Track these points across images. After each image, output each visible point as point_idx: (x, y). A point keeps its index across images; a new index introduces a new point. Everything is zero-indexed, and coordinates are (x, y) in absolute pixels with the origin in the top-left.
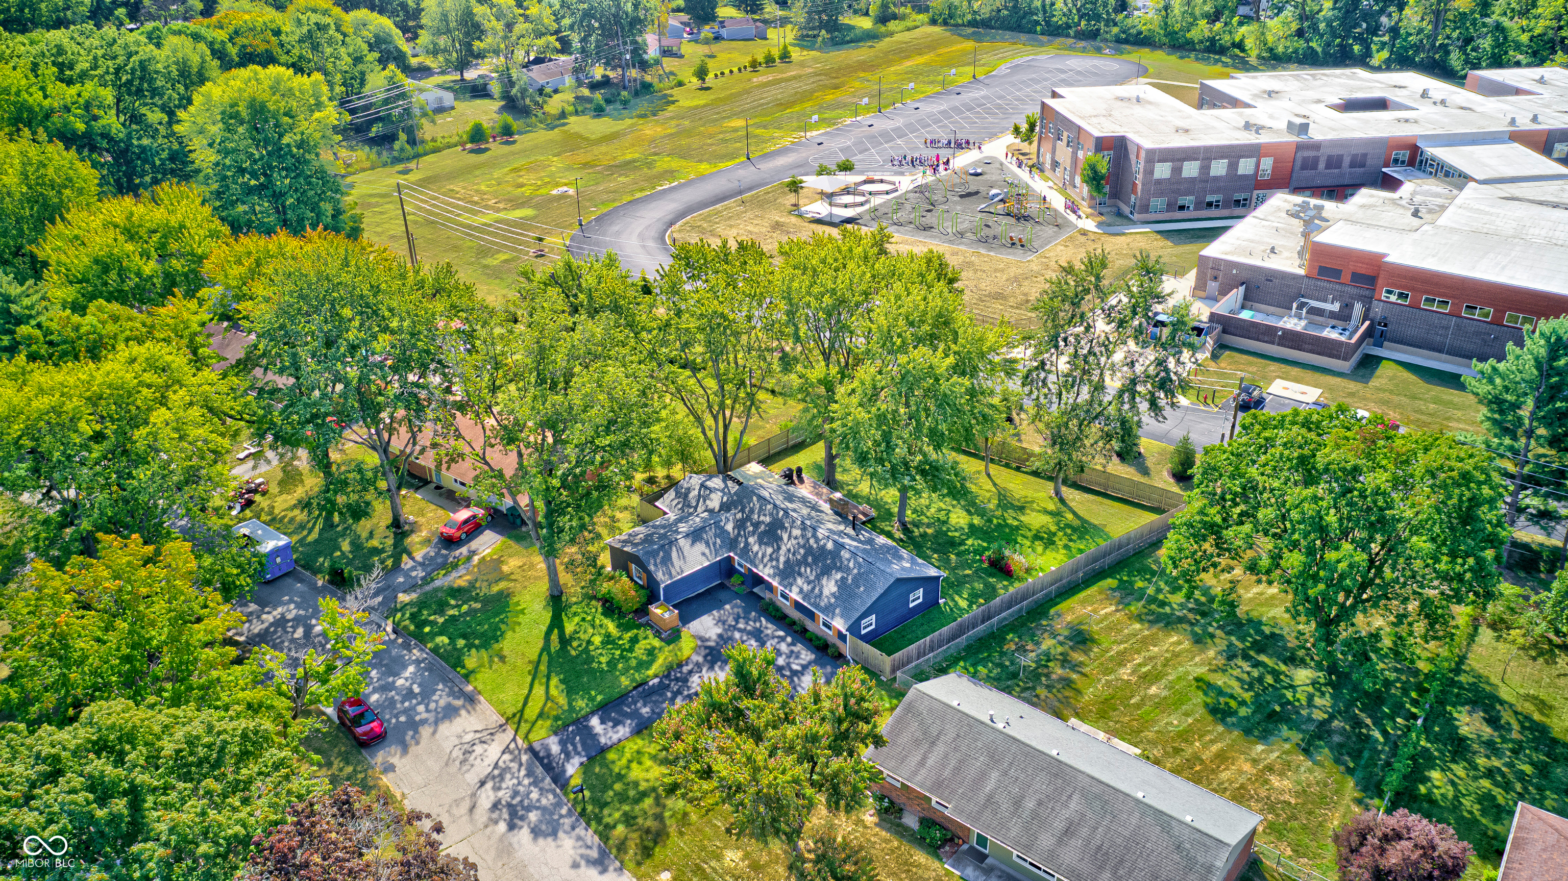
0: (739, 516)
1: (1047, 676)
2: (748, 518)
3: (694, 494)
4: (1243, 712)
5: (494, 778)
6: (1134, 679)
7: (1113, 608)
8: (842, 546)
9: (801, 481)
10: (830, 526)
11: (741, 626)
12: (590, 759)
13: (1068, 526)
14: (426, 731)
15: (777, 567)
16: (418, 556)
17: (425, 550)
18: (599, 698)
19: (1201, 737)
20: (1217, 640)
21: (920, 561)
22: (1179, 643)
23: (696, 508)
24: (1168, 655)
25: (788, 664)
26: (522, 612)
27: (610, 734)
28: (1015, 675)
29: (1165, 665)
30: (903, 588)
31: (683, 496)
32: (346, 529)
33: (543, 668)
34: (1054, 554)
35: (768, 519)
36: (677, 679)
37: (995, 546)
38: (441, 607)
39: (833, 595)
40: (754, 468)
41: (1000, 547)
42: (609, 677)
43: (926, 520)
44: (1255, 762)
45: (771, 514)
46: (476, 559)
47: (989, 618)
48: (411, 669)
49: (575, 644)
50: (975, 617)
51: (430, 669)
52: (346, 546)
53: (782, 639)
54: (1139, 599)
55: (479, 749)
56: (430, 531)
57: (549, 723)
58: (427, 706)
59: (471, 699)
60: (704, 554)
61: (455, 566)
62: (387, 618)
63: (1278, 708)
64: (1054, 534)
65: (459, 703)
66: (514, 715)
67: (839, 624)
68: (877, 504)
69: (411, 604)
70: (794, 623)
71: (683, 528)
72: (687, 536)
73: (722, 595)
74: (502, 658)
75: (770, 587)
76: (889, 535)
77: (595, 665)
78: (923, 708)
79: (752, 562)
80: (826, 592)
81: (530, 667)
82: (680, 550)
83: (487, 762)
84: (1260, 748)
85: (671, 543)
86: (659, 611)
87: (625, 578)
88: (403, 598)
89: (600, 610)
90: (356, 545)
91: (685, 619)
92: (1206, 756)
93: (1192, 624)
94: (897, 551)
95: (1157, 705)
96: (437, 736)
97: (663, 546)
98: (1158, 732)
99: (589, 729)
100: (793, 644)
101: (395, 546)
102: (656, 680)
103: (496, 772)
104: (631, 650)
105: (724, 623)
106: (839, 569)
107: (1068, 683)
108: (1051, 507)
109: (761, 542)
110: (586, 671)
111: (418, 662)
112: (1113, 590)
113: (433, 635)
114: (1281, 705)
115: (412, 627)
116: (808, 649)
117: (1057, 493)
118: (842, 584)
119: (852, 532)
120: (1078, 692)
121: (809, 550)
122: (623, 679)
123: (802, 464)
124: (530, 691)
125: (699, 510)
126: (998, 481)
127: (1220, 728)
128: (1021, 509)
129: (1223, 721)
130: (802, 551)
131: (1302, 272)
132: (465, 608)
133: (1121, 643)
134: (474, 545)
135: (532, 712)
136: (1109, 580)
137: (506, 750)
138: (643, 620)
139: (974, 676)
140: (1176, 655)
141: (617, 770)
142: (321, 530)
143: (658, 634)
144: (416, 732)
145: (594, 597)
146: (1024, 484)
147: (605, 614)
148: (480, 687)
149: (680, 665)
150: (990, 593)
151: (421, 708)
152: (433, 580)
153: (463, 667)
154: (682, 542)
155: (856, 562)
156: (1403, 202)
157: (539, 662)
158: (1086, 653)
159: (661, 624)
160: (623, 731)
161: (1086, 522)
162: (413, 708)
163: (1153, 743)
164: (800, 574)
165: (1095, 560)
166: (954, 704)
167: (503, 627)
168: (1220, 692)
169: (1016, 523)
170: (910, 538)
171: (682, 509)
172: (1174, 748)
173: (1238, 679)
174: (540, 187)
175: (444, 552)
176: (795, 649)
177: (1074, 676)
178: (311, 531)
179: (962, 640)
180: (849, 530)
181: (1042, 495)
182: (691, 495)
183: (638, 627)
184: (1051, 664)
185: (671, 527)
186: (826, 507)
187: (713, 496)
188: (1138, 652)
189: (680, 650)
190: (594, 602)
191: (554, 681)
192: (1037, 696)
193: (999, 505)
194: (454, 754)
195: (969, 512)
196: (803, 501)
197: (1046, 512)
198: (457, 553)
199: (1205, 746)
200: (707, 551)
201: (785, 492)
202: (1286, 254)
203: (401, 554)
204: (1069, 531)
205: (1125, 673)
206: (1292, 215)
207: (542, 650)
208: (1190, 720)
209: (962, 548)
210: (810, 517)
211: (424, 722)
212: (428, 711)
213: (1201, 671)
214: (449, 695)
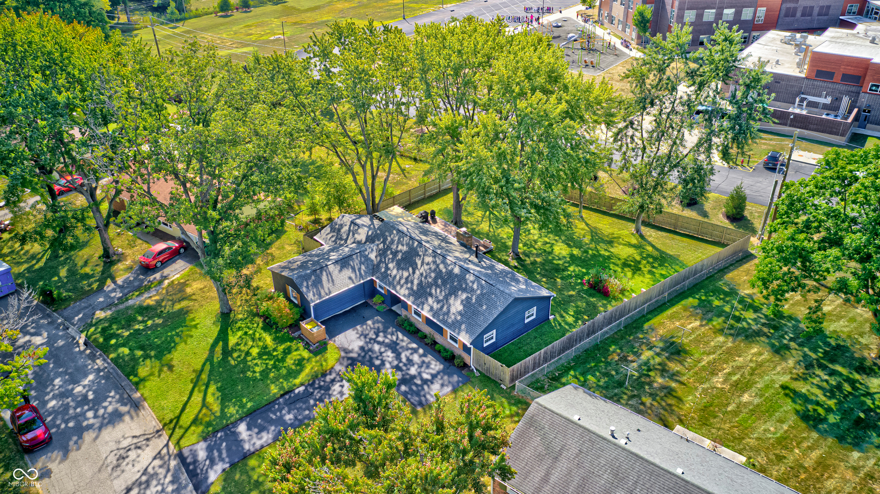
0: (381, 246)
1: (650, 384)
2: (389, 248)
3: (345, 229)
4: (832, 419)
5: (140, 484)
6: (727, 387)
7: (698, 323)
8: (467, 271)
9: (435, 221)
10: (457, 254)
11: (380, 339)
12: (233, 465)
13: (649, 256)
14: (89, 436)
15: (411, 289)
16: (120, 281)
17: (127, 275)
18: (249, 405)
19: (799, 444)
20: (794, 352)
21: (534, 284)
22: (760, 354)
23: (346, 240)
24: (752, 365)
25: (420, 373)
26: (195, 326)
27: (255, 440)
28: (620, 384)
29: (752, 374)
30: (519, 307)
31: (336, 230)
32: (67, 259)
33: (204, 377)
34: (641, 278)
35: (405, 248)
36: (320, 387)
37: (593, 271)
38: (129, 322)
39: (460, 313)
40: (397, 210)
41: (598, 272)
42: (261, 384)
43: (535, 251)
44: (856, 469)
45: (408, 244)
46: (166, 282)
47: (594, 332)
48: (91, 377)
49: (235, 355)
50: (582, 332)
51: (107, 377)
52: (63, 272)
53: (415, 351)
54: (719, 316)
55: (132, 454)
56: (134, 261)
57: (201, 428)
58: (96, 411)
59: (136, 405)
60: (350, 278)
61: (148, 289)
62: (82, 332)
63: (862, 415)
64: (639, 262)
65: (124, 409)
66: (171, 421)
67: (465, 338)
68: (495, 239)
69: (105, 319)
70: (426, 337)
71: (334, 256)
72: (336, 262)
73: (367, 312)
74: (171, 368)
75: (405, 306)
76: (506, 263)
77: (249, 374)
78: (545, 422)
79: (390, 284)
80: (453, 310)
81: (193, 376)
82: (329, 274)
83: (136, 469)
84: (856, 455)
85: (322, 268)
86: (308, 327)
87: (282, 299)
88: (100, 314)
89: (261, 325)
90: (72, 272)
91: (332, 333)
92: (808, 463)
93: (768, 337)
94: (513, 275)
95: (752, 412)
96: (98, 441)
97: (315, 271)
98: (758, 439)
99: (236, 434)
100: (424, 355)
101: (103, 272)
102: (302, 389)
103: (144, 478)
104: (283, 360)
105: (365, 336)
106: (464, 290)
107: (670, 392)
108: (634, 241)
109: (399, 267)
110: (241, 380)
111: (99, 370)
112: (695, 307)
113: (117, 346)
114: (864, 412)
115: (101, 340)
116: (438, 360)
117: (638, 231)
118: (467, 303)
119: (476, 260)
120: (680, 399)
121: (439, 274)
122: (272, 387)
123: (435, 209)
124: (189, 398)
125: (349, 242)
126: (589, 222)
127: (815, 435)
128: (610, 243)
129: (815, 427)
130: (433, 275)
131: (803, 75)
132: (150, 323)
133: (709, 354)
134: (166, 271)
135: (187, 419)
136: (691, 300)
137: (158, 456)
138: (296, 334)
139: (584, 384)
140: (760, 365)
141: (255, 477)
142: (47, 260)
143: (307, 346)
144: (80, 437)
145: (257, 315)
146: (610, 224)
147: (264, 329)
148: (146, 394)
149: (324, 375)
150: (592, 310)
151: (90, 414)
152: (127, 300)
153: (136, 375)
154: (331, 268)
155: (479, 284)
156: (861, 35)
157: (202, 370)
158: (681, 363)
159: (310, 337)
160: (266, 437)
161: (663, 252)
162: (83, 414)
163: (756, 450)
164: (431, 295)
165: (677, 283)
166: (575, 418)
167: (177, 339)
168: (806, 399)
169: (607, 254)
170: (522, 265)
171: (335, 241)
172: (777, 456)
173: (819, 387)
174: (263, 35)
175: (141, 277)
176: (426, 360)
177: (674, 385)
178: (39, 260)
179: (571, 352)
180: (473, 258)
181: (626, 232)
182: (343, 230)
183: (291, 340)
184: (652, 374)
185: (324, 256)
186: (454, 240)
187: (360, 231)
188: (726, 362)
189: (325, 361)
190: (256, 319)
191: (212, 389)
192: (643, 404)
193: (592, 240)
194: (109, 460)
195: (569, 246)
196: (436, 235)
197: (630, 245)
198: (152, 278)
199: (805, 454)
200: (353, 276)
201: (420, 227)
202: (787, 65)
203: (106, 279)
204: (651, 260)
205: (718, 381)
206: (785, 43)
207: (207, 360)
208: (785, 427)
209: (566, 273)
210: (440, 247)
211: (89, 427)
212: (95, 417)
213: (785, 379)
214: (118, 402)
